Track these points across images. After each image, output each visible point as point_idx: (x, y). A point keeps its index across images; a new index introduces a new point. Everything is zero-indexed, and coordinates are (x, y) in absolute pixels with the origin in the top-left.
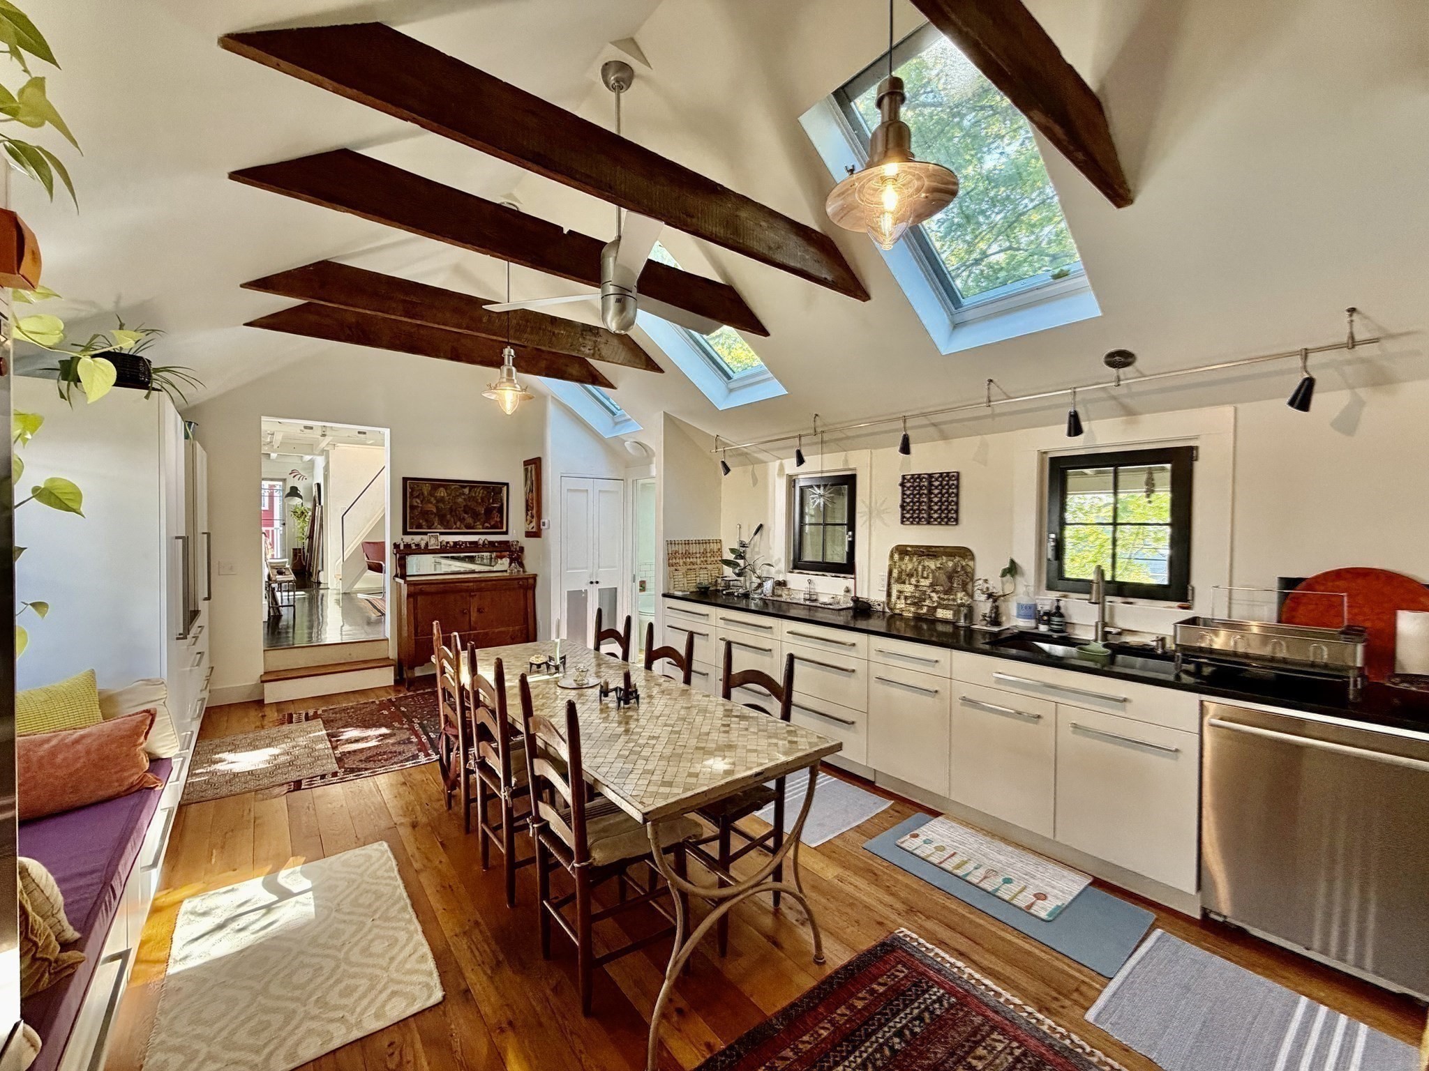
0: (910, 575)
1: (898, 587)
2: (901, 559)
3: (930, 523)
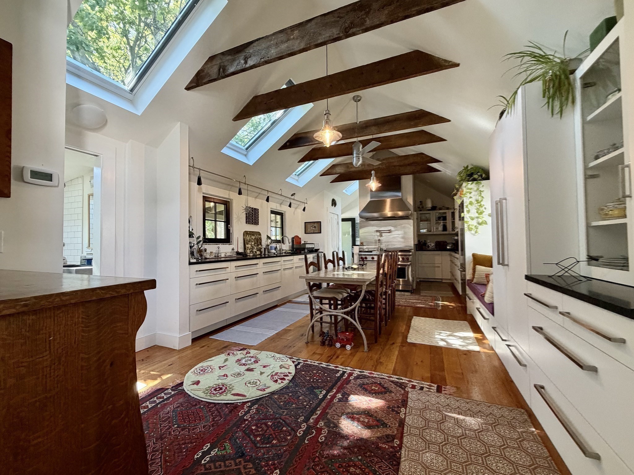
0: (249, 241)
1: (247, 246)
2: (246, 236)
3: (252, 224)
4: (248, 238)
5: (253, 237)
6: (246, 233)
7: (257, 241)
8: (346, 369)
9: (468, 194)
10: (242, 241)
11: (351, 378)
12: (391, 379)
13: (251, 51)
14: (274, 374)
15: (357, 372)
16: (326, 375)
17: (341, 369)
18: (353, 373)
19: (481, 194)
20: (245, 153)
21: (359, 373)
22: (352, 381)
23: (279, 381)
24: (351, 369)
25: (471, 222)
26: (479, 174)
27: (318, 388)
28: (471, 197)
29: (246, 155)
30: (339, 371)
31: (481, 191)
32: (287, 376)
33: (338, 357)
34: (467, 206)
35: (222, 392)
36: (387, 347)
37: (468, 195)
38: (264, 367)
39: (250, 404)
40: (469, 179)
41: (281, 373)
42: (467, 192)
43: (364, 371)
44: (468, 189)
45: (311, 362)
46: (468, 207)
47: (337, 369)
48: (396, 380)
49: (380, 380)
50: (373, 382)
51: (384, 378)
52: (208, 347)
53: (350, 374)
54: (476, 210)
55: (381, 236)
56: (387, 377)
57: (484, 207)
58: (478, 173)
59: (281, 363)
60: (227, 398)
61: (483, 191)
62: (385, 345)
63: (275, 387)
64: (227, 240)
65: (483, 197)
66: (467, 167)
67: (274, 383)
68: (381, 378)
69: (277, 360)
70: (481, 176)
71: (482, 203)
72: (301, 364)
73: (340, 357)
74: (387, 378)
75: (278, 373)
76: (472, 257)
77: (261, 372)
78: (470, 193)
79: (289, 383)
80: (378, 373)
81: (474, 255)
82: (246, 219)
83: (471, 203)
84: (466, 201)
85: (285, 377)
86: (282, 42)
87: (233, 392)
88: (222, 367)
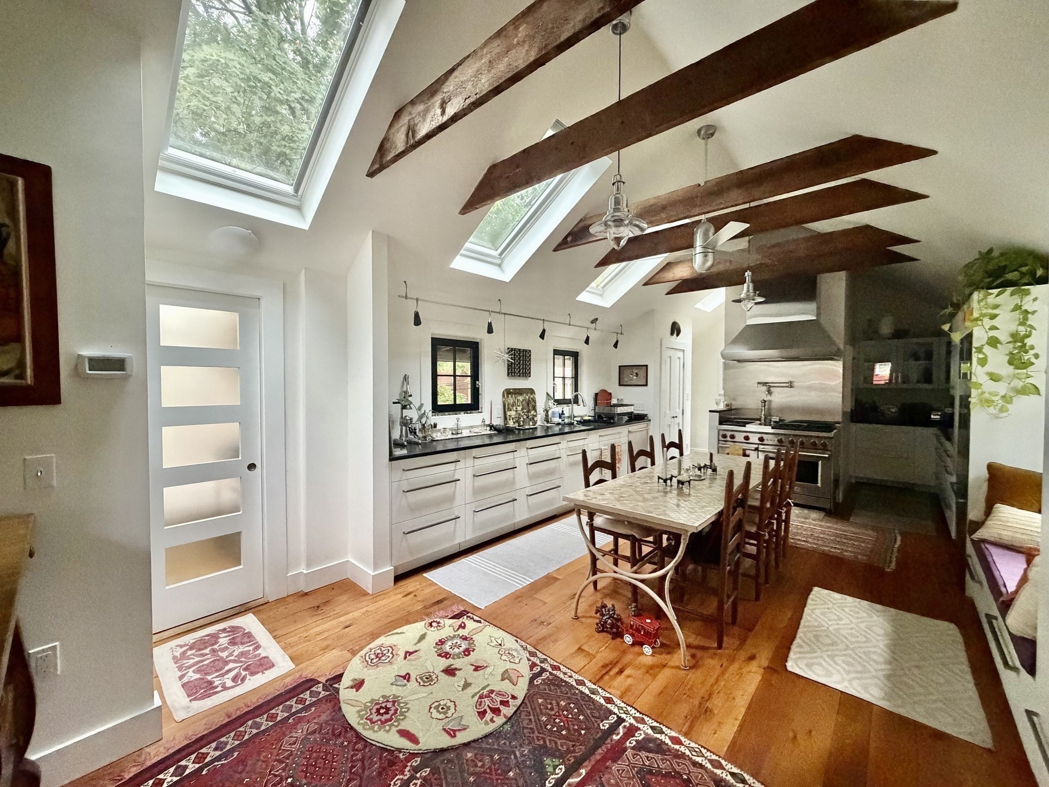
0: (513, 406)
1: (508, 413)
2: (508, 397)
3: (519, 376)
4: (511, 400)
5: (520, 398)
6: (508, 392)
7: (528, 405)
8: (626, 713)
9: (986, 320)
10: (501, 407)
11: (628, 744)
12: (718, 772)
13: (451, 88)
14: (485, 692)
15: (645, 730)
16: (581, 717)
17: (616, 710)
18: (639, 729)
19: (1026, 319)
20: (499, 262)
21: (650, 731)
22: (629, 752)
23: (489, 715)
24: (638, 715)
25: (989, 386)
26: (1024, 269)
27: (553, 756)
28: (994, 328)
29: (500, 265)
30: (611, 713)
31: (1026, 312)
32: (505, 703)
33: (621, 672)
34: (980, 350)
35: (387, 721)
36: (736, 666)
37: (987, 323)
38: (477, 668)
39: (419, 759)
40: (993, 282)
41: (499, 694)
42: (984, 315)
43: (664, 729)
44: (987, 306)
45: (565, 674)
46: (984, 350)
47: (609, 706)
48: (729, 778)
49: (692, 768)
50: (675, 771)
51: (701, 766)
52: (415, 596)
53: (631, 731)
54: (1008, 358)
55: (770, 392)
56: (711, 761)
57: (1032, 352)
58: (1021, 266)
59: (508, 666)
60: (389, 738)
61: (1034, 312)
62: (732, 660)
63: (477, 729)
64: (474, 406)
65: (1031, 327)
66: (990, 251)
67: (476, 718)
68: (695, 764)
69: (504, 657)
70: (1033, 273)
71: (1028, 341)
72: (545, 675)
73: (626, 672)
74: (709, 766)
75: (492, 691)
76: (985, 473)
77: (466, 681)
78: (993, 317)
79: (506, 723)
80: (693, 745)
81: (992, 468)
82: (508, 369)
83: (994, 342)
84: (980, 336)
85: (502, 708)
86: (499, 57)
87: (404, 725)
88: (411, 653)
